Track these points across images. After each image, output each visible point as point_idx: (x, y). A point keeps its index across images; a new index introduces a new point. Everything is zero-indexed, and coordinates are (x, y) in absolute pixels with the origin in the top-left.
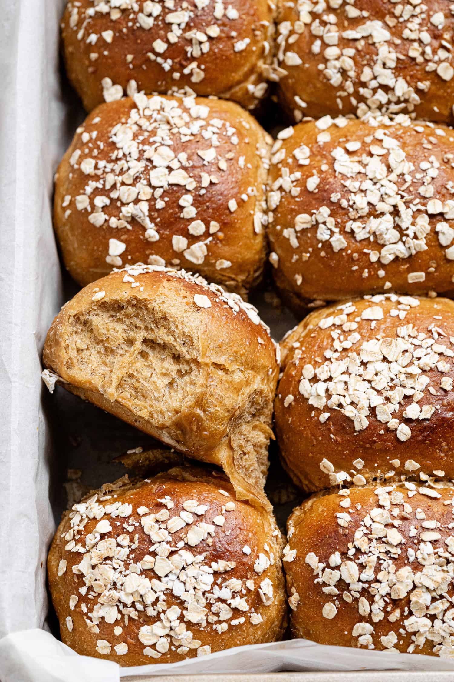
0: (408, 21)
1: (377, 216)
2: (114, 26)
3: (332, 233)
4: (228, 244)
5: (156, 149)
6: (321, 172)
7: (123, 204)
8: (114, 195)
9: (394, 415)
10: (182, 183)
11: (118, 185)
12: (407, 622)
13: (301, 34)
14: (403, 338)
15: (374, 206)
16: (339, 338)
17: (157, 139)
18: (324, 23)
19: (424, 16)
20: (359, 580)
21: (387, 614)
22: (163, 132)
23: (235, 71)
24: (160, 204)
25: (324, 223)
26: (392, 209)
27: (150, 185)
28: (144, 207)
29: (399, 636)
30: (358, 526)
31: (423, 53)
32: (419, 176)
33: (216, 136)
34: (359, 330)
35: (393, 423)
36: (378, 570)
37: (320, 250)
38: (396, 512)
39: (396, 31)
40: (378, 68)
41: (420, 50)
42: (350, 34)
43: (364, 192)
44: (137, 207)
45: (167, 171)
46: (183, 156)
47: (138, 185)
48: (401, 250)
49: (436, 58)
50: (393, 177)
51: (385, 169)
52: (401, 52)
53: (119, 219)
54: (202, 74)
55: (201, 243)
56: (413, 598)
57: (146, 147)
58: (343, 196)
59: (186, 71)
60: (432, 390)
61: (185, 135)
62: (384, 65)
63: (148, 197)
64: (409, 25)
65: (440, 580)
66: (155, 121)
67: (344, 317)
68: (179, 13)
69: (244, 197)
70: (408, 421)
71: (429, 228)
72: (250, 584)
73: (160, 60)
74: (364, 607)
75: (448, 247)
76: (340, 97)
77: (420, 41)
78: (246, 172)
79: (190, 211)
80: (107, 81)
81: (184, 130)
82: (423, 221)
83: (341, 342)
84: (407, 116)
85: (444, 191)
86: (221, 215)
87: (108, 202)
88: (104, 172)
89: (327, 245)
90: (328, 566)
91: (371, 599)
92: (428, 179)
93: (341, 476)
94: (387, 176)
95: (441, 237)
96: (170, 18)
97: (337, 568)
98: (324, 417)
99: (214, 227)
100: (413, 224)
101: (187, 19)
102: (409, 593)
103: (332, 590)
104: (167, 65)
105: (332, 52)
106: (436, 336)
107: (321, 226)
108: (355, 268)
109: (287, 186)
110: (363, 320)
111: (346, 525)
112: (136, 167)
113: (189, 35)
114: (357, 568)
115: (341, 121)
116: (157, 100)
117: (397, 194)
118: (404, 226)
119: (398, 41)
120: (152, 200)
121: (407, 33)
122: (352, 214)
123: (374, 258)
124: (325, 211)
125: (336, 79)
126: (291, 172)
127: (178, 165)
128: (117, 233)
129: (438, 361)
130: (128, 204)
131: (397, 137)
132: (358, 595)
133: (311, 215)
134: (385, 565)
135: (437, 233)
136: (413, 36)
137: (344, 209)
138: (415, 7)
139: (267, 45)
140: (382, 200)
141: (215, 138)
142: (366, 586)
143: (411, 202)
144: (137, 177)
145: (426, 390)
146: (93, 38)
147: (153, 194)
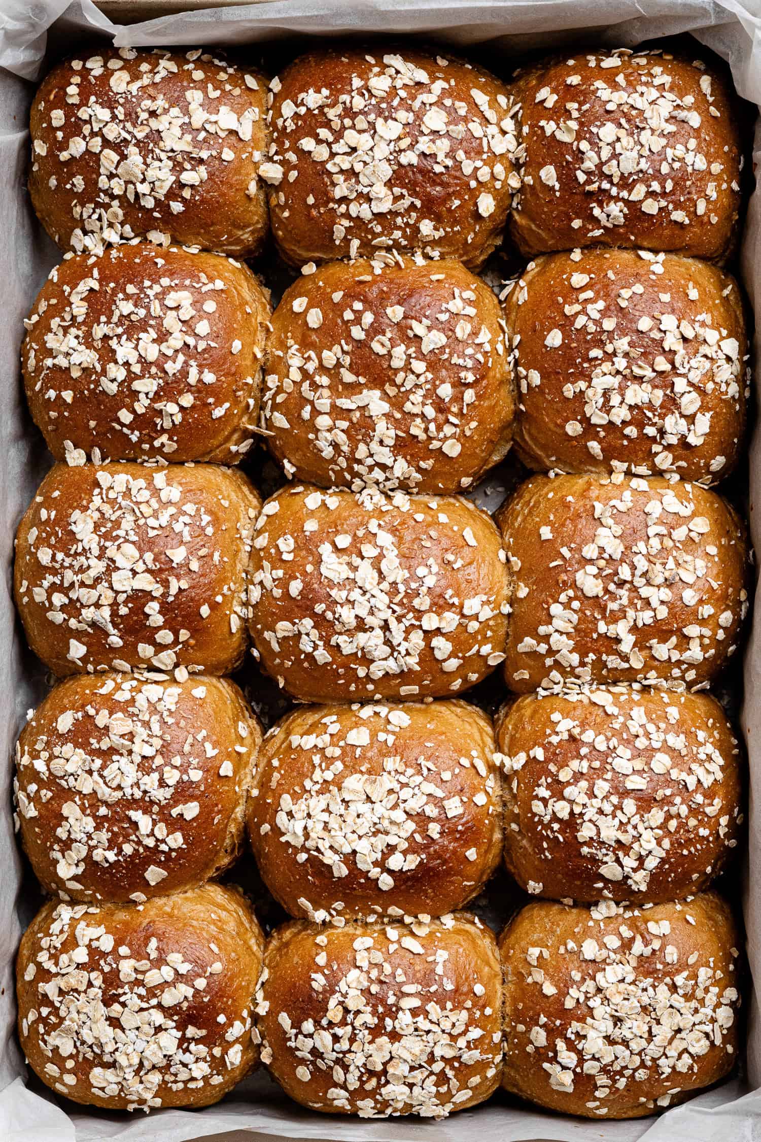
0: (410, 391)
1: (365, 631)
2: (73, 385)
3: (316, 647)
4: (200, 649)
5: (119, 547)
6: (305, 573)
7: (83, 606)
8: (73, 595)
9: (376, 864)
10: (148, 588)
11: (77, 585)
12: (384, 1091)
13: (289, 394)
14: (389, 773)
15: (363, 619)
16: (320, 766)
17: (121, 533)
18: (315, 387)
19: (428, 386)
20: (333, 1050)
21: (363, 1083)
22: (128, 523)
23: (214, 438)
24: (123, 611)
25: (307, 635)
26: (382, 623)
27: (111, 588)
28: (106, 612)
29: (376, 1102)
30: (333, 992)
31: (426, 430)
32: (414, 585)
33: (188, 528)
34: (342, 758)
35: (375, 872)
36: (352, 1040)
37: (303, 661)
38: (374, 974)
39: (397, 402)
40: (375, 446)
41: (423, 426)
42: (344, 403)
43: (352, 603)
44: (98, 612)
45: (130, 573)
46: (149, 557)
47: (99, 587)
48: (392, 666)
49: (441, 435)
50: (385, 586)
51: (376, 575)
52: (400, 429)
53: (80, 622)
54: (175, 446)
55: (170, 651)
56: (391, 1070)
57: (108, 544)
58: (328, 608)
59: (157, 444)
60: (418, 837)
61: (153, 528)
62: (381, 442)
63: (111, 601)
64: (412, 397)
65: (418, 1053)
66: (120, 508)
67: (327, 738)
68: (146, 381)
69: (219, 599)
70: (390, 872)
71: (423, 644)
72: (217, 1051)
73: (125, 430)
74: (338, 1074)
75: (445, 660)
76: (332, 469)
77: (423, 416)
78: (222, 568)
79: (157, 619)
80: (69, 444)
81: (152, 522)
82: (417, 638)
83: (323, 771)
84: (407, 497)
85: (441, 602)
86: (191, 622)
87: (66, 601)
88: (62, 566)
89: (310, 657)
90: (300, 1032)
91: (346, 1068)
92: (424, 590)
93: (320, 915)
94: (379, 584)
95: (436, 652)
96: (137, 385)
97: (311, 1036)
98: (302, 857)
99: (184, 635)
100: (406, 639)
101: (155, 388)
102: (385, 1064)
103: (305, 1054)
104: (134, 438)
105: (323, 421)
106: (425, 772)
107: (304, 636)
108: (341, 682)
109: (268, 584)
110: (347, 745)
111: (320, 990)
112: (98, 567)
113: (158, 406)
114: (330, 1038)
115: (333, 502)
116: (121, 480)
117: (389, 607)
118: (395, 643)
119: (398, 416)
120: (114, 605)
121: (408, 407)
122: (338, 627)
123: (362, 673)
124: (308, 623)
125: (328, 452)
126: (273, 568)
127: (143, 567)
128: (79, 635)
129: (426, 804)
130: (89, 606)
131: (394, 531)
132: (332, 1064)
133: (294, 624)
134: (360, 1036)
135: (433, 649)
136: (416, 410)
137: (329, 621)
138: (418, 376)
139: (251, 402)
140: (371, 613)
141: (186, 532)
142: (341, 1055)
143: (404, 616)
144: (98, 578)
145: (410, 839)
146: (52, 394)
147: (115, 598)
